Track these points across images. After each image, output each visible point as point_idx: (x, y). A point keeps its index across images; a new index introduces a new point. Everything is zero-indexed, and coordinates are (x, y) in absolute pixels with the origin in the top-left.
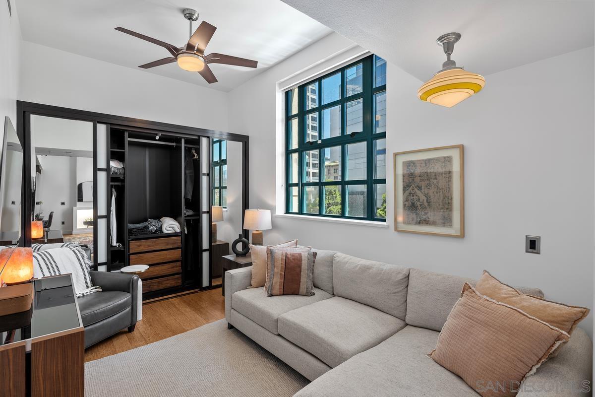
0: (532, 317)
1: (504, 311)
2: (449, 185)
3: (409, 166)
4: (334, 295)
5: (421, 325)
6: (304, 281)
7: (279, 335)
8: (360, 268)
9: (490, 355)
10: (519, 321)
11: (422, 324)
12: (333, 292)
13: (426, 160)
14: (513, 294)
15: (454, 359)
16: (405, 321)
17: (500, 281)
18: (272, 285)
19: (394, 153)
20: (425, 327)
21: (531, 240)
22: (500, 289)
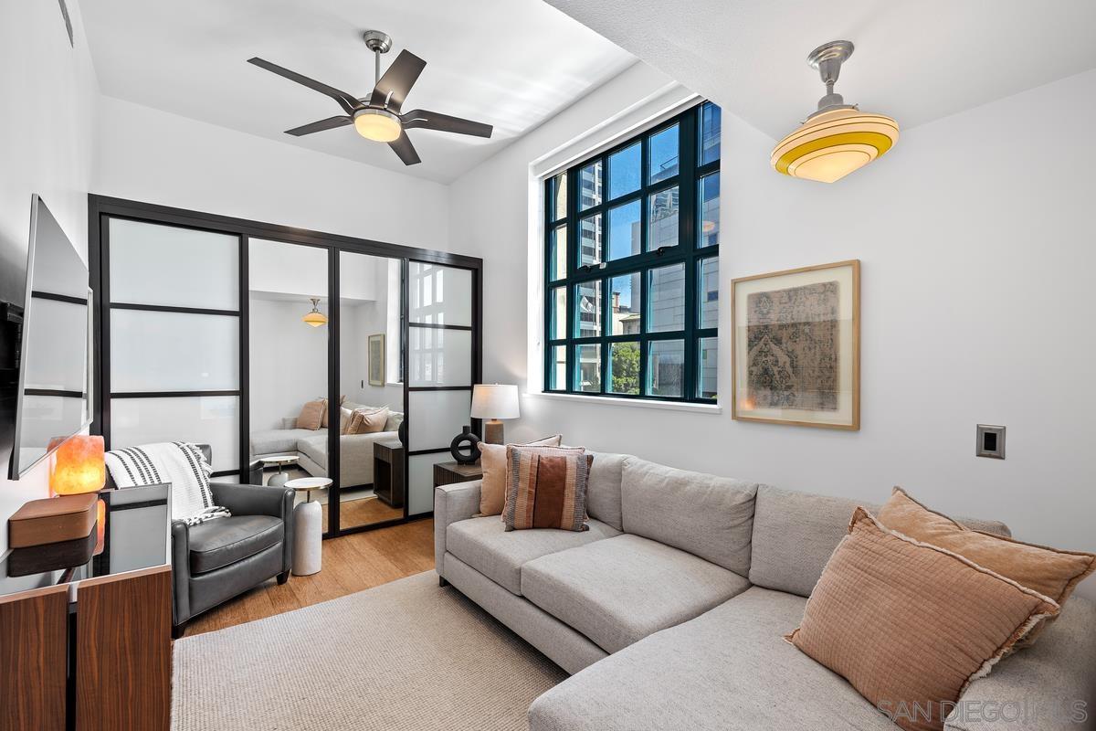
0: (985, 570)
1: (931, 557)
2: (832, 334)
3: (760, 302)
4: (623, 531)
5: (777, 586)
6: (570, 504)
7: (522, 597)
8: (668, 484)
9: (901, 639)
10: (958, 576)
11: (779, 583)
12: (621, 526)
13: (790, 291)
14: (948, 529)
15: (833, 644)
16: (747, 578)
17: (925, 505)
18: (514, 511)
19: (732, 280)
20: (784, 589)
21: (986, 434)
22: (924, 520)
